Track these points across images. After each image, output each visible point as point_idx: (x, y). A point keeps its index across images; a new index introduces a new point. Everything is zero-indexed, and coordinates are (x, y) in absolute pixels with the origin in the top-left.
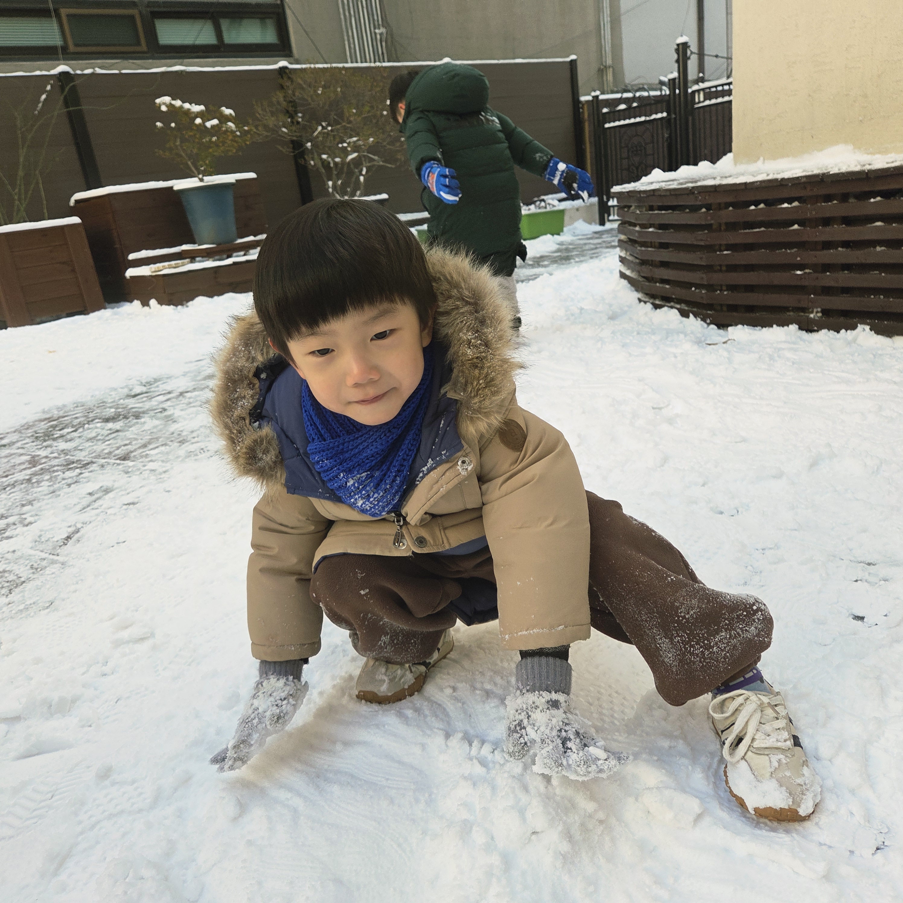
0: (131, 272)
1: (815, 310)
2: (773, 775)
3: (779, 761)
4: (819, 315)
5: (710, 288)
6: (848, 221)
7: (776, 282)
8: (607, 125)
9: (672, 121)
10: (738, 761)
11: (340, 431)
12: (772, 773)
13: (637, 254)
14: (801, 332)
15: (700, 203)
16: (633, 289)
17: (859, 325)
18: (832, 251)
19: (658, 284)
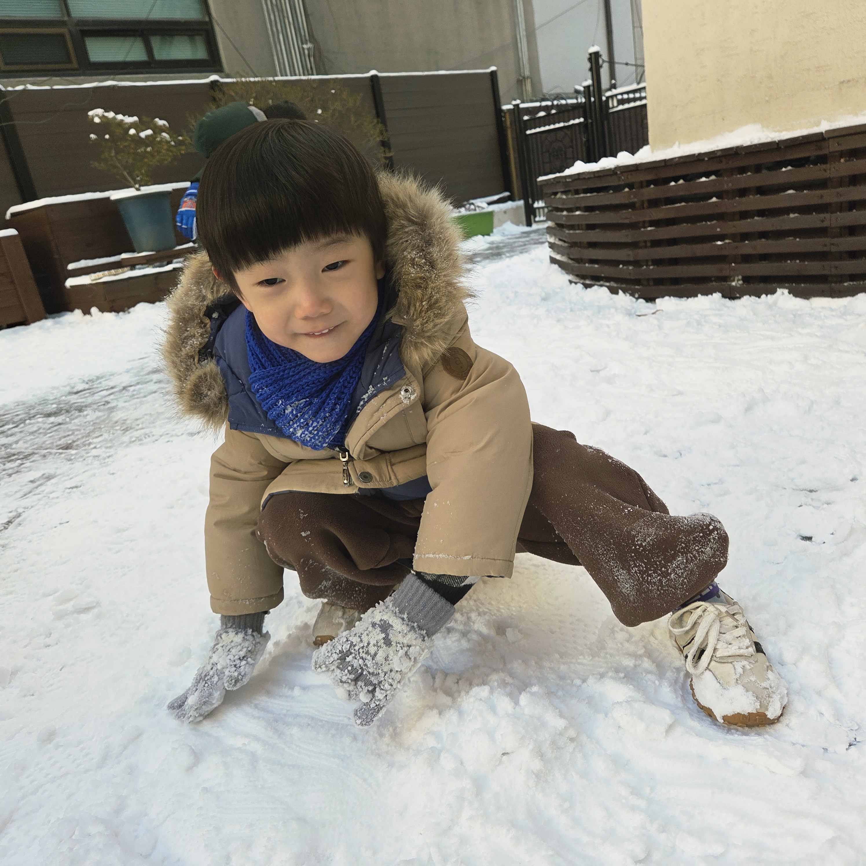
0: (70, 282)
1: (736, 278)
2: (738, 682)
3: (744, 667)
4: (741, 282)
5: (636, 263)
6: (762, 191)
7: (699, 254)
8: (528, 132)
9: (589, 125)
10: (703, 673)
11: (282, 361)
12: (737, 680)
13: (566, 237)
14: (724, 299)
15: (623, 183)
16: (564, 272)
17: (778, 289)
18: (749, 220)
19: (587, 265)
